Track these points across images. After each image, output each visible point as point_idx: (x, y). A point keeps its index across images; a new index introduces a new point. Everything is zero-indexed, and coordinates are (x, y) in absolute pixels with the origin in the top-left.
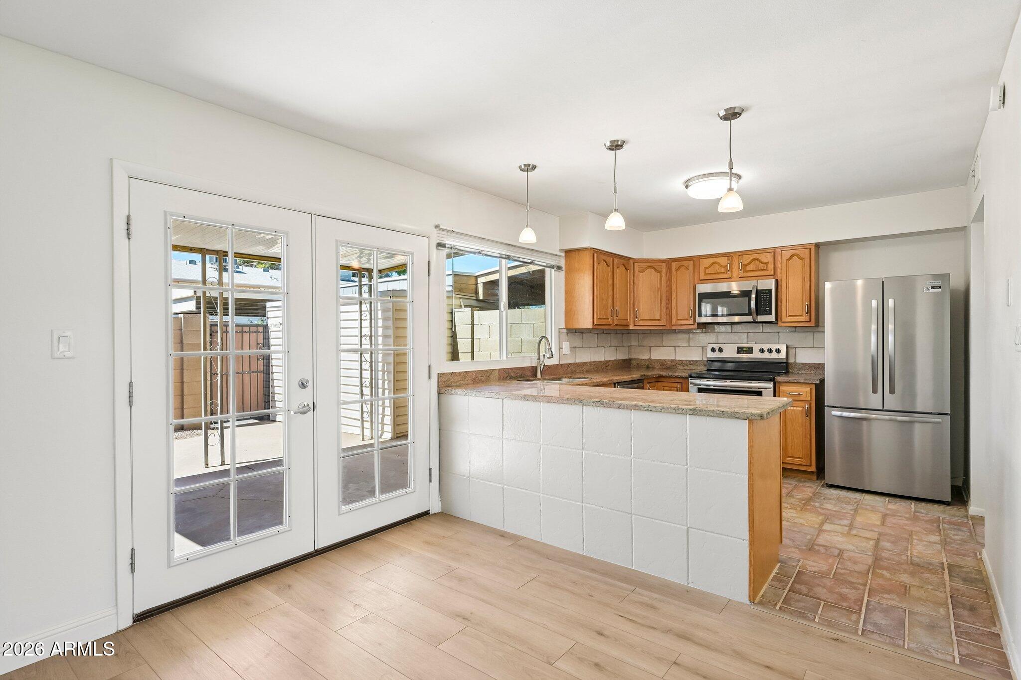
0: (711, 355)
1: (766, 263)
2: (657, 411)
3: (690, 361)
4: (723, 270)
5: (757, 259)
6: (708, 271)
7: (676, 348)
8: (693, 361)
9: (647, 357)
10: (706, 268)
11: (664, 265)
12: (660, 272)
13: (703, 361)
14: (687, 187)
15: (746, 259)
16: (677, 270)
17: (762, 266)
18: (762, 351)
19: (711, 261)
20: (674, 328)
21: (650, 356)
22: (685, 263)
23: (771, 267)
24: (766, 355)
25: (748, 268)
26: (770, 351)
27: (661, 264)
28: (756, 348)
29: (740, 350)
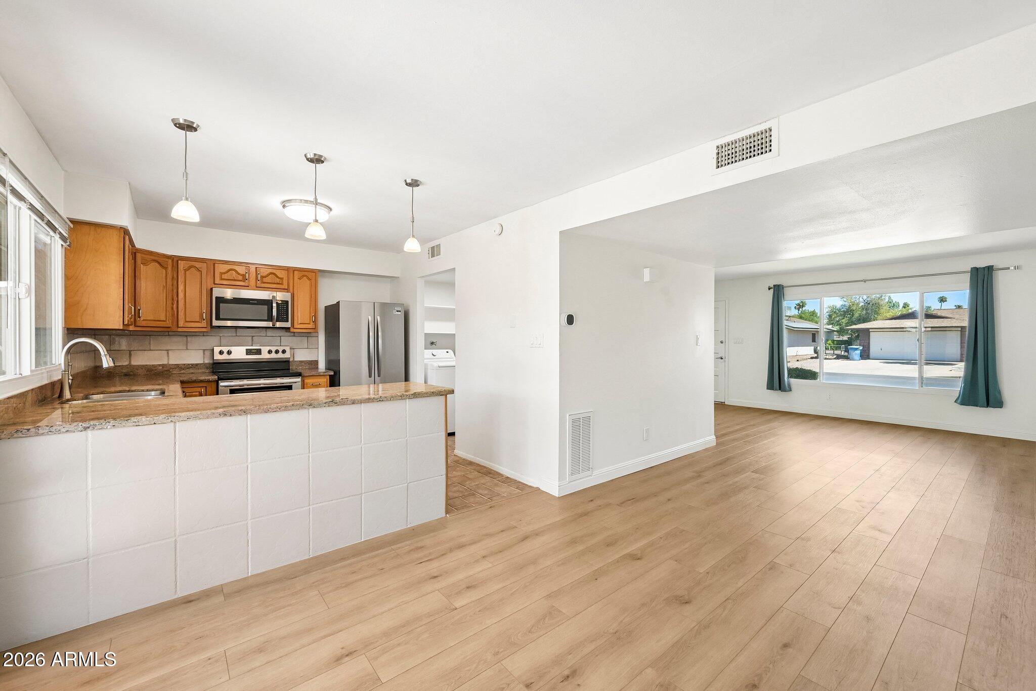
0: (217, 357)
1: (282, 279)
2: (387, 400)
3: (189, 364)
4: (240, 278)
5: (274, 274)
6: (224, 276)
7: (170, 352)
8: (192, 365)
9: (126, 363)
10: (221, 274)
11: (170, 261)
12: (166, 268)
13: (204, 364)
14: (284, 206)
15: (265, 272)
16: (185, 270)
17: (278, 280)
18: (270, 352)
19: (228, 267)
20: (180, 330)
21: (130, 362)
22: (198, 265)
23: (285, 282)
24: (273, 356)
25: (265, 280)
26: (277, 352)
27: (167, 260)
28: (265, 350)
29: (249, 352)
